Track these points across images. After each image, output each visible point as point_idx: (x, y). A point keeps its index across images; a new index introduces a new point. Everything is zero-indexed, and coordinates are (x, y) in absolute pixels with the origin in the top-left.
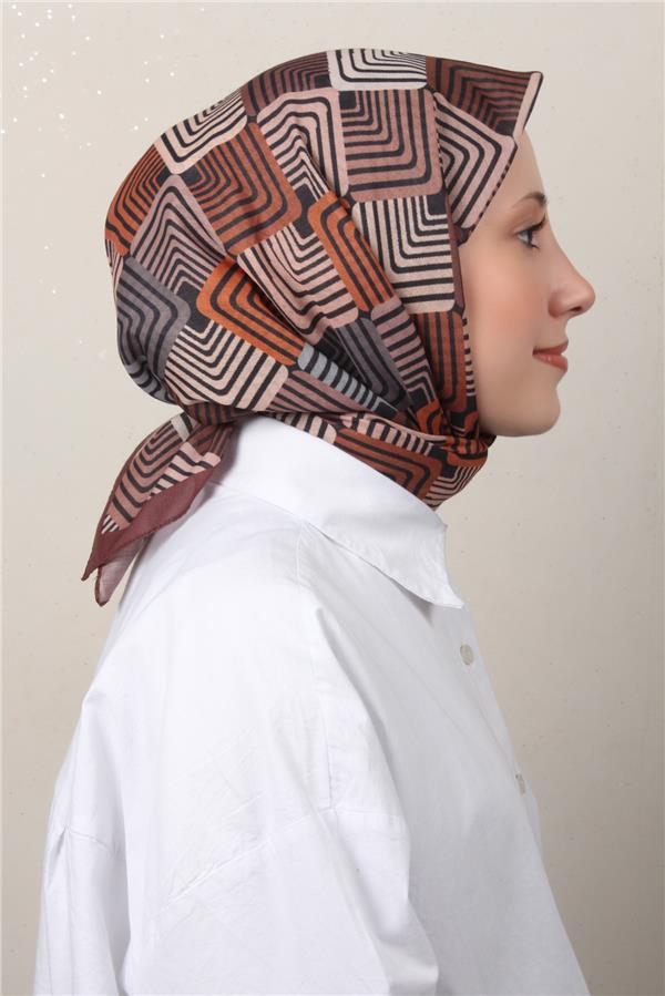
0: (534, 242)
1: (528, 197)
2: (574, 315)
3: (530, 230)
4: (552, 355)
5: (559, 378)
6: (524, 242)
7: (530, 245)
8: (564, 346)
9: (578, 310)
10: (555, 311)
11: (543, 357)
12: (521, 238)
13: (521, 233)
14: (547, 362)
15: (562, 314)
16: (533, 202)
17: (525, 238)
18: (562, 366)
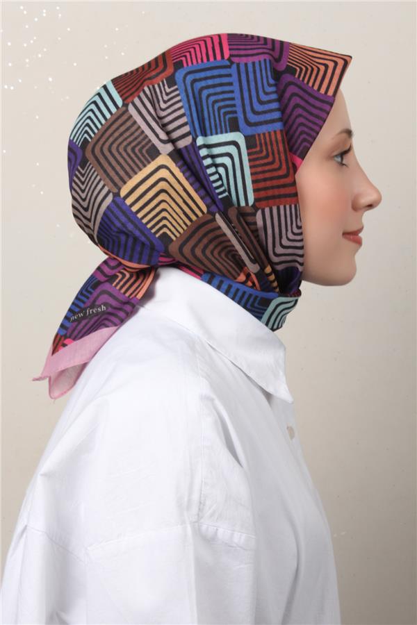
0: (344, 162)
1: (342, 132)
2: (368, 210)
3: (342, 154)
4: (353, 236)
5: (357, 250)
6: (338, 163)
7: (342, 164)
8: (360, 230)
9: (370, 206)
10: (356, 208)
11: (348, 236)
12: (336, 159)
13: (336, 156)
14: (350, 240)
15: (360, 209)
16: (344, 135)
17: (339, 159)
18: (359, 242)
